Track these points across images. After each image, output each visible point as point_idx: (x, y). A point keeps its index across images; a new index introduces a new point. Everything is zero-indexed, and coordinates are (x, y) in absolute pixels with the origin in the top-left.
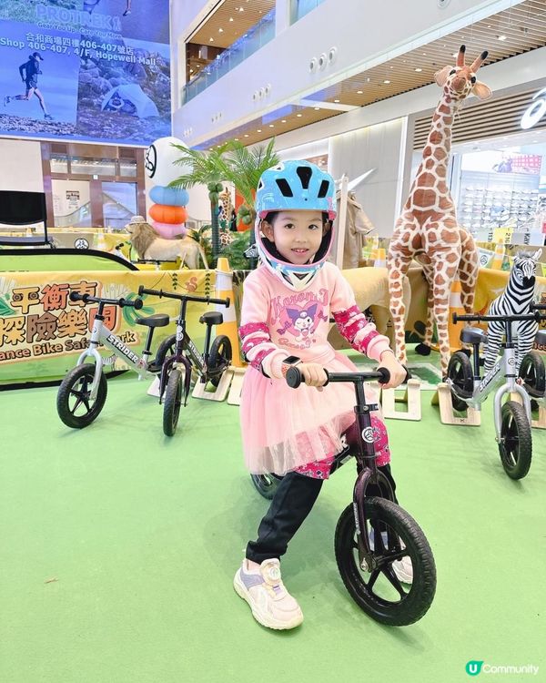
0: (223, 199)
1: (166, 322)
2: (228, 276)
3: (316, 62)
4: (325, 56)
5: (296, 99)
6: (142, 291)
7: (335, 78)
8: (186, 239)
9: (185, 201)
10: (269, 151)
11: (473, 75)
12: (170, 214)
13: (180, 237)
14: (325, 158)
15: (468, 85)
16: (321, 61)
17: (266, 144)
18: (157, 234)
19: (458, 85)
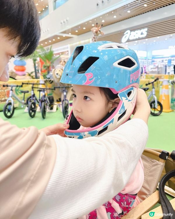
0: (38, 63)
1: (28, 92)
2: (43, 81)
3: (62, 22)
4: (65, 20)
5: (57, 33)
6: (23, 84)
7: (69, 27)
8: (26, 76)
9: (25, 64)
10: (51, 49)
11: (100, 30)
12: (20, 68)
13: (24, 75)
14: (68, 51)
15: (99, 32)
16: (64, 22)
17: (49, 47)
18: (17, 75)
19: (96, 32)
